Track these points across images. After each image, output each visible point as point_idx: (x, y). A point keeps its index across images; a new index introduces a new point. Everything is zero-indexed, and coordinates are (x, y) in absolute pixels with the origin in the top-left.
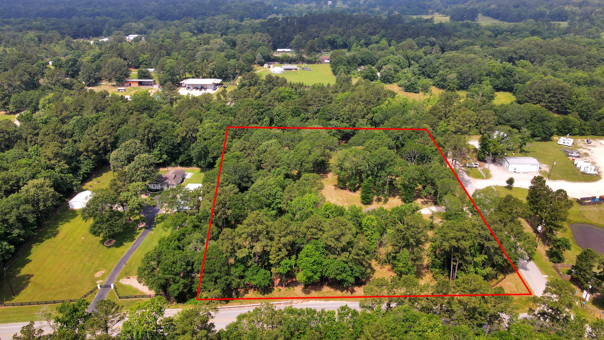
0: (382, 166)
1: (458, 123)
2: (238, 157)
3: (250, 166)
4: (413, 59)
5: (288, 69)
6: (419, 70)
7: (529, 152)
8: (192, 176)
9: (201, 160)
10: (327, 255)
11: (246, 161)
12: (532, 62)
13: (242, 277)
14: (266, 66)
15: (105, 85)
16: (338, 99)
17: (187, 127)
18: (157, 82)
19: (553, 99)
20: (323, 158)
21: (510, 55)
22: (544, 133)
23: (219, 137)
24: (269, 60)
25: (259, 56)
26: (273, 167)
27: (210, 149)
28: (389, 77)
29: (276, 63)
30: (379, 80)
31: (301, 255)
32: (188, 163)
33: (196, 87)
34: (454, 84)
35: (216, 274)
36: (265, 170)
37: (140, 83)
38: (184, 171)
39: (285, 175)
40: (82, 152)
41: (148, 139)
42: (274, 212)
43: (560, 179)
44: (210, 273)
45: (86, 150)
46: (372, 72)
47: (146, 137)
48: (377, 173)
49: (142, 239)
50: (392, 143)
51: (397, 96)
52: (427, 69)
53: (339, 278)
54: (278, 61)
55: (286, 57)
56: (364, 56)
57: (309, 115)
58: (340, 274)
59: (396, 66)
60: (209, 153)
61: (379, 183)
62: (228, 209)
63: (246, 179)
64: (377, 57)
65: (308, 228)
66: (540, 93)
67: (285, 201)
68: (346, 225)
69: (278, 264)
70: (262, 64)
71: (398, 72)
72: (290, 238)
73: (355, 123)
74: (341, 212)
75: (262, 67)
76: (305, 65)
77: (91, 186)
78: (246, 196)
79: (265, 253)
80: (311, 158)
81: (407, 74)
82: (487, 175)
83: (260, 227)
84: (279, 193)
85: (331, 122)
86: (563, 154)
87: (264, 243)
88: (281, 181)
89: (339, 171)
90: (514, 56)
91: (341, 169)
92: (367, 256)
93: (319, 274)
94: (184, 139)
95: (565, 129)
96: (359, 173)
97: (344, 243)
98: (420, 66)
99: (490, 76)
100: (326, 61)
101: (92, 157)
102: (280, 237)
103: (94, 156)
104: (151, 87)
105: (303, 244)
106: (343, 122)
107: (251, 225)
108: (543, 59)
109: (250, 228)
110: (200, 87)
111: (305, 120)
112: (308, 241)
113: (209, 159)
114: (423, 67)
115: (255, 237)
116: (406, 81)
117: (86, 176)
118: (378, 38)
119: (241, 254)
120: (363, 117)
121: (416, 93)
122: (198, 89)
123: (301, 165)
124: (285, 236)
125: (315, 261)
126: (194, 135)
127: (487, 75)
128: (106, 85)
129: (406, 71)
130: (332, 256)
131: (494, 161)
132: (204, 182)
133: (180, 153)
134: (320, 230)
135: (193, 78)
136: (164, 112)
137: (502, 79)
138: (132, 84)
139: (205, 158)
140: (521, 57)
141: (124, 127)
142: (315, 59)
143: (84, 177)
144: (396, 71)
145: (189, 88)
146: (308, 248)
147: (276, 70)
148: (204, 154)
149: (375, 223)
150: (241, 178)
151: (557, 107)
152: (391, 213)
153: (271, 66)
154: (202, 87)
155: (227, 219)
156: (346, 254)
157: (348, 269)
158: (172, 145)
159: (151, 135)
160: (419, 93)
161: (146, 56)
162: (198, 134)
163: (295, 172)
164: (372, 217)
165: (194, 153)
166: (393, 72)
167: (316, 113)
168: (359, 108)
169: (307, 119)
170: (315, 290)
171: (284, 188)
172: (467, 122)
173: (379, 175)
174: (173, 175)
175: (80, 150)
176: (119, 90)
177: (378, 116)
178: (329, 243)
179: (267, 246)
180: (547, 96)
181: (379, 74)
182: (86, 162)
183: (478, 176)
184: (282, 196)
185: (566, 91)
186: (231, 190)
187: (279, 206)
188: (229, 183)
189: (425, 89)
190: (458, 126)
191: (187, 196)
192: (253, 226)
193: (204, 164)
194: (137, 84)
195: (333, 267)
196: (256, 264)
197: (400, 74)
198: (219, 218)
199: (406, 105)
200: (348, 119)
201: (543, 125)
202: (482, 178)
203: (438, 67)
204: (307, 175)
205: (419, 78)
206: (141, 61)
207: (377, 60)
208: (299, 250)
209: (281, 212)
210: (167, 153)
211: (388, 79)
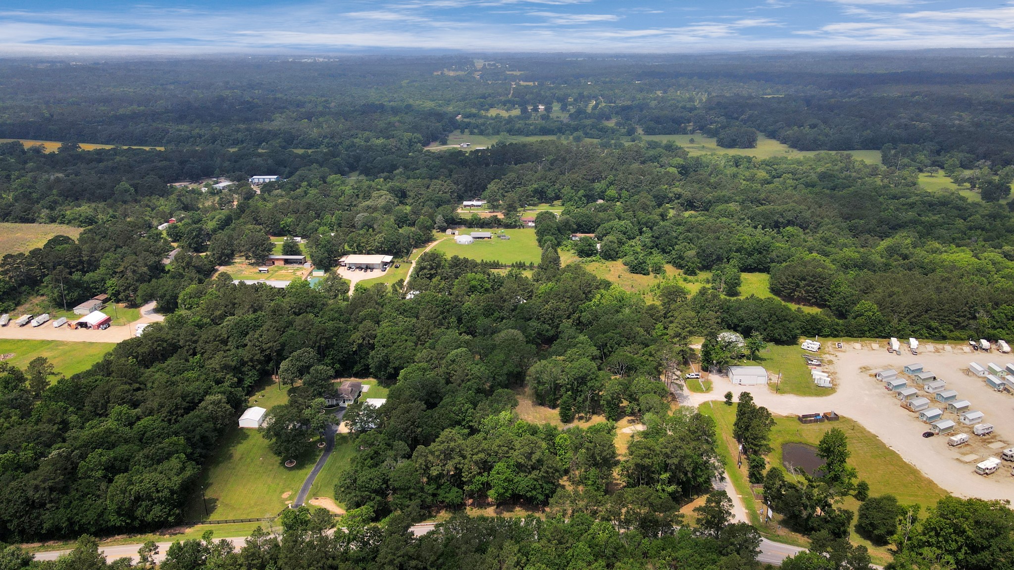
0: (582, 380)
1: (677, 327)
2: (424, 369)
3: (438, 380)
4: (646, 224)
5: (478, 238)
6: (651, 241)
7: (765, 360)
8: (369, 389)
9: (380, 371)
10: (518, 473)
11: (433, 374)
12: (804, 229)
13: (434, 495)
14: (449, 231)
15: (239, 263)
16: (540, 292)
17: (364, 332)
18: (308, 258)
19: (809, 288)
20: (519, 369)
21: (775, 218)
22: (785, 335)
23: (399, 344)
24: (454, 223)
25: (439, 218)
26: (463, 381)
27: (391, 358)
28: (612, 253)
29: (463, 228)
30: (598, 256)
31: (493, 472)
32: (364, 374)
33: (360, 267)
34: (693, 263)
35: (412, 491)
36: (454, 385)
37: (287, 262)
38: (361, 383)
39: (476, 389)
40: (247, 362)
41: (319, 347)
42: (466, 431)
43: (789, 393)
44: (404, 490)
45: (251, 360)
46: (589, 245)
47: (317, 344)
48: (578, 387)
49: (325, 460)
50: (596, 353)
51: (612, 287)
52: (661, 240)
53: (529, 494)
54: (465, 225)
55: (476, 219)
56: (580, 220)
57: (504, 313)
58: (530, 491)
59: (621, 236)
60: (389, 363)
61: (580, 399)
62: (418, 427)
63: (434, 395)
64: (598, 221)
65: (499, 446)
66: (794, 280)
67: (476, 419)
68: (537, 443)
69: (470, 482)
70: (443, 230)
71: (623, 244)
72: (482, 455)
73: (559, 324)
74: (534, 431)
75: (444, 234)
76: (501, 231)
77: (256, 401)
78: (436, 413)
79: (459, 471)
80: (505, 370)
81: (635, 248)
82: (708, 388)
83: (452, 444)
84: (470, 411)
85: (531, 323)
86: (802, 361)
87: (456, 461)
88: (472, 397)
89: (536, 385)
90: (781, 220)
91: (539, 382)
92: (557, 474)
93: (510, 491)
94: (360, 346)
95: (814, 329)
96: (557, 387)
97: (534, 461)
98: (653, 237)
99: (741, 252)
100: (530, 224)
101: (257, 368)
102: (473, 455)
103: (260, 366)
104: (301, 266)
105: (494, 462)
106: (544, 322)
107: (443, 442)
108: (819, 224)
109: (442, 445)
110: (365, 267)
111: (499, 320)
112: (500, 459)
113: (390, 370)
114: (657, 238)
115: (448, 455)
116: (632, 258)
117: (250, 389)
118: (604, 186)
119: (434, 472)
120: (569, 317)
121: (644, 274)
122: (362, 269)
123: (494, 377)
124: (477, 454)
125: (506, 478)
126: (371, 342)
127: (737, 251)
128: (242, 263)
129: (633, 244)
130: (522, 474)
131: (720, 371)
132: (389, 397)
133: (355, 363)
134: (512, 448)
135: (355, 253)
136: (332, 310)
137: (756, 256)
138: (276, 262)
139: (386, 369)
140: (790, 223)
141: (290, 331)
142: (515, 222)
143: (248, 390)
144: (621, 243)
145: (350, 268)
146: (499, 466)
147: (463, 237)
148: (384, 364)
149: (569, 442)
150: (429, 394)
151: (816, 298)
152: (587, 432)
153: (457, 232)
154: (368, 268)
155: (415, 437)
156: (536, 472)
157: (538, 487)
158: (348, 353)
159: (323, 342)
160: (649, 274)
161: (290, 220)
162: (376, 340)
163: (487, 386)
164: (565, 436)
165: (373, 363)
166: (616, 245)
167: (513, 310)
168: (563, 306)
169: (503, 318)
170: (508, 511)
171: (475, 406)
172: (687, 325)
173: (580, 389)
174: (350, 389)
175: (245, 359)
176: (260, 271)
177: (586, 316)
178: (520, 461)
179: (460, 463)
180: (802, 283)
181: (598, 246)
182: (251, 373)
183: (696, 389)
184: (473, 413)
185: (824, 279)
186: (418, 407)
187: (471, 424)
188: (416, 399)
189: (658, 270)
190: (676, 329)
191: (372, 412)
192: (445, 444)
193: (384, 375)
194: (283, 262)
195: (523, 484)
196: (448, 483)
197: (626, 247)
198: (408, 436)
199: (623, 300)
200: (551, 319)
201: (783, 326)
202: (702, 391)
203: (676, 238)
204: (500, 390)
205: (651, 253)
206: (282, 226)
207: (599, 225)
208: (491, 468)
209: (473, 431)
210: (340, 361)
211: (610, 255)
